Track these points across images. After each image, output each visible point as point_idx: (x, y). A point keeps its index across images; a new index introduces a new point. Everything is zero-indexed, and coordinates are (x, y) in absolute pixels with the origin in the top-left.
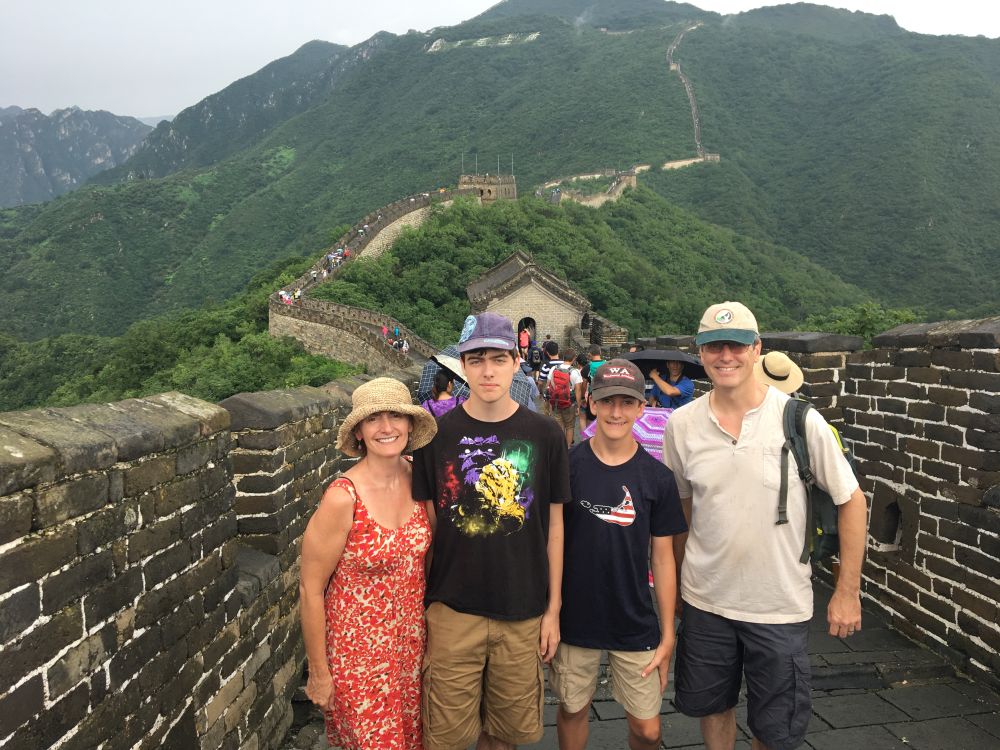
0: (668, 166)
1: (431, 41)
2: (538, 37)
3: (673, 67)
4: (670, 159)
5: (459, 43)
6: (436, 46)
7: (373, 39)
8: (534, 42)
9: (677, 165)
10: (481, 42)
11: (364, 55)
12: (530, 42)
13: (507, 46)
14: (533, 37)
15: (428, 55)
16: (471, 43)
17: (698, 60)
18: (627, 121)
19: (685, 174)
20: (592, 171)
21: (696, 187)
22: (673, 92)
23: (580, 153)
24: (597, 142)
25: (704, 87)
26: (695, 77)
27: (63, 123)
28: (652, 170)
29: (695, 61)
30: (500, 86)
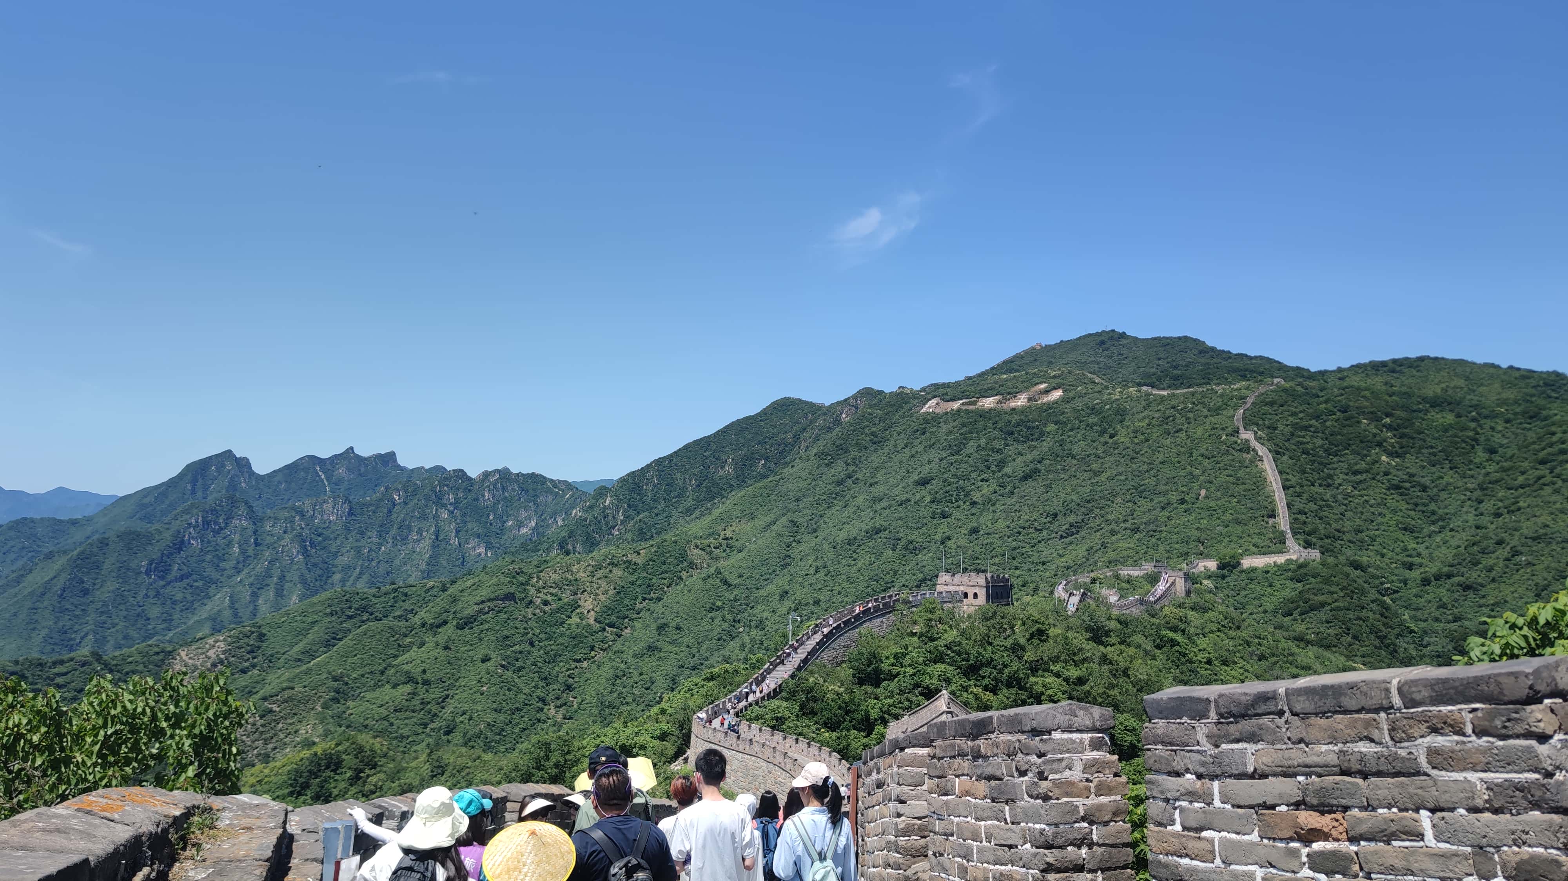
0: (1247, 563)
1: (925, 399)
2: (1061, 396)
3: (1246, 435)
4: (1247, 553)
5: (960, 403)
6: (931, 406)
7: (855, 397)
8: (1055, 402)
9: (1260, 561)
10: (988, 403)
11: (843, 414)
12: (1050, 403)
13: (1021, 406)
14: (1054, 396)
15: (920, 416)
16: (975, 403)
17: (1281, 427)
18: (1182, 501)
19: (1269, 575)
20: (1136, 564)
21: (1288, 593)
22: (1247, 467)
23: (1118, 540)
24: (1142, 527)
25: (1290, 462)
26: (1277, 449)
27: (488, 486)
28: (1221, 567)
29: (1276, 429)
30: (1010, 453)
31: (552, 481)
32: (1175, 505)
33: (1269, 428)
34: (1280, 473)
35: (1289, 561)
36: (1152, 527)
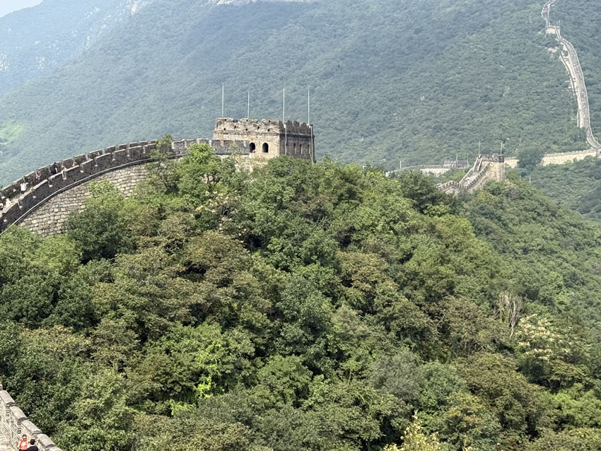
0: (547, 160)
3: (551, 31)
4: (549, 150)
9: (560, 159)
17: (586, 23)
18: (486, 98)
19: (568, 172)
20: (438, 163)
21: (586, 191)
22: (551, 63)
23: (420, 139)
24: (445, 125)
25: (594, 58)
26: (581, 44)
28: (522, 164)
29: (580, 24)
30: (312, 49)
32: (479, 103)
33: (574, 23)
34: (584, 69)
35: (588, 159)
36: (454, 125)
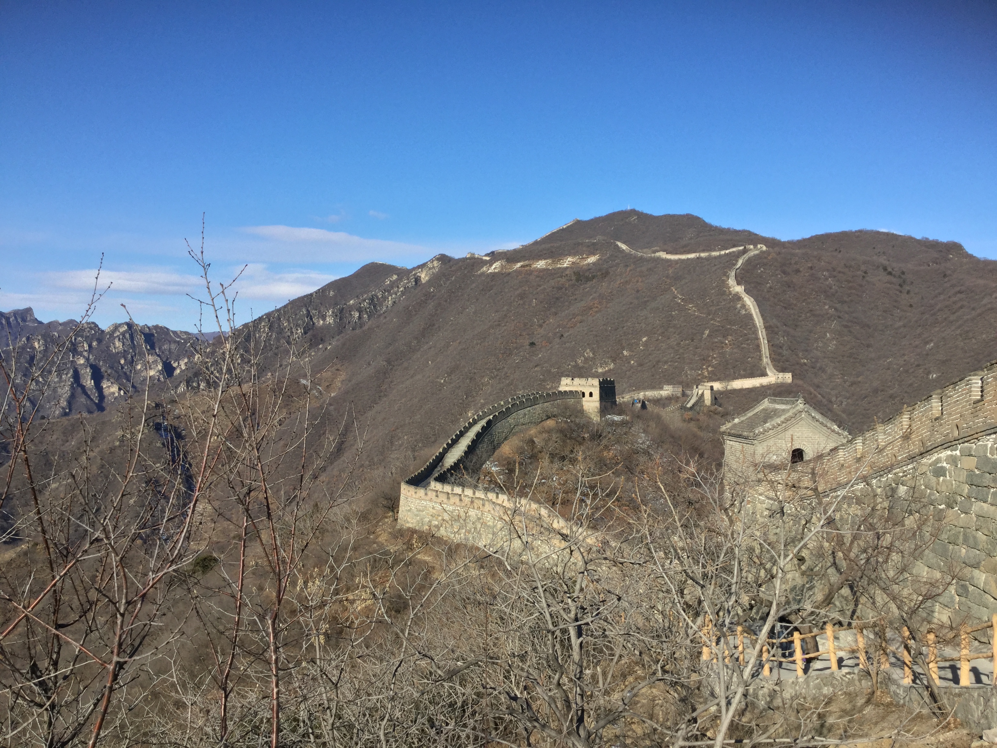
1: (491, 263)
2: (598, 260)
5: (519, 265)
6: (496, 267)
7: (432, 261)
8: (594, 264)
10: (541, 264)
11: (423, 276)
12: (589, 264)
13: (567, 268)
14: (592, 259)
15: (488, 275)
16: (530, 265)
18: (692, 339)
22: (738, 313)
25: (770, 308)
27: (118, 336)
31: (175, 333)
32: (687, 342)
33: (754, 283)
